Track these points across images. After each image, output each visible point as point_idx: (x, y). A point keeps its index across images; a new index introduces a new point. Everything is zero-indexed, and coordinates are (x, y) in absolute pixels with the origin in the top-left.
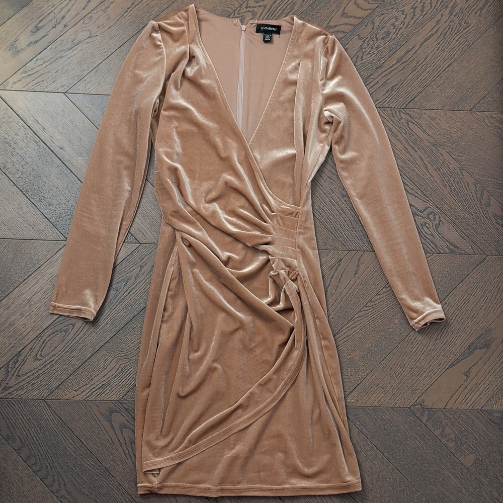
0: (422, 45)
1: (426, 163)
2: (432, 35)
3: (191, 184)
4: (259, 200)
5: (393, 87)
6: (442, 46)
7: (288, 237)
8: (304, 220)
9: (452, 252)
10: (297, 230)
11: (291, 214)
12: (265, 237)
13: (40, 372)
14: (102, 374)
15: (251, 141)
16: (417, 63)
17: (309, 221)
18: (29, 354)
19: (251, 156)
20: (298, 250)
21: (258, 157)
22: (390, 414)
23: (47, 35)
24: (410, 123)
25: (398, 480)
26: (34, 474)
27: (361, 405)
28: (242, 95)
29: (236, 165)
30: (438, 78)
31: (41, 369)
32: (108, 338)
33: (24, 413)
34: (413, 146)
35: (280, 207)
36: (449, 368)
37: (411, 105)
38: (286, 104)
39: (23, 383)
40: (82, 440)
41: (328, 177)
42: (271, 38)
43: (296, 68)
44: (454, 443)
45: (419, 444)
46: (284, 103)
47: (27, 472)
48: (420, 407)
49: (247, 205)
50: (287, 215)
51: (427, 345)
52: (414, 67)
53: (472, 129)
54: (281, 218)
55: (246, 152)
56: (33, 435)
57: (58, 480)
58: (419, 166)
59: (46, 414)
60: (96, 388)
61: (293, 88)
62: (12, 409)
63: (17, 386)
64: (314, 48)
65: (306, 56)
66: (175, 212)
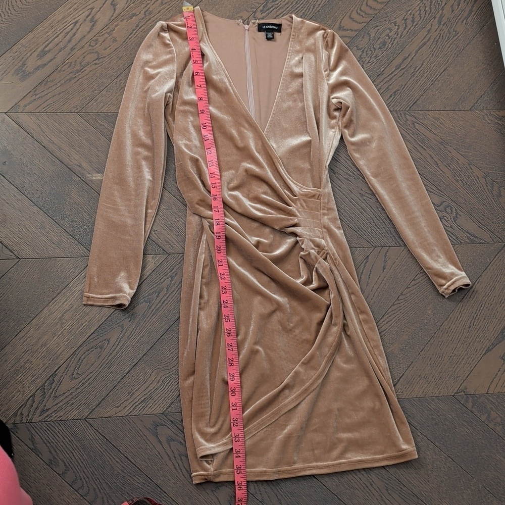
0: (417, 52)
1: (436, 160)
2: (425, 44)
4: (280, 186)
5: (395, 92)
6: (436, 52)
7: (313, 218)
8: (327, 202)
9: (473, 242)
10: (321, 211)
11: (314, 196)
12: (291, 219)
13: (79, 391)
14: (143, 388)
15: (266, 131)
16: (415, 69)
17: (331, 202)
18: (65, 373)
19: (268, 144)
20: (324, 230)
21: (274, 145)
22: (436, 403)
23: (54, 58)
24: (416, 124)
25: (453, 469)
26: (82, 498)
27: (407, 397)
28: (252, 89)
29: (255, 154)
30: (436, 82)
31: (79, 388)
32: (145, 351)
33: (66, 434)
34: (421, 145)
35: (301, 191)
36: (485, 353)
37: (415, 107)
38: (295, 96)
39: (61, 404)
40: (129, 457)
41: (345, 178)
42: (273, 35)
43: (300, 62)
44: (501, 427)
45: (468, 431)
46: (293, 94)
47: (74, 496)
48: (464, 394)
49: (269, 191)
50: (309, 198)
51: (462, 333)
52: (413, 73)
53: (474, 127)
54: (305, 201)
56: (77, 457)
57: (108, 502)
58: (430, 163)
59: (89, 434)
60: (138, 402)
61: (300, 80)
62: (52, 432)
63: (55, 408)
64: (315, 43)
65: (309, 50)
66: (201, 200)
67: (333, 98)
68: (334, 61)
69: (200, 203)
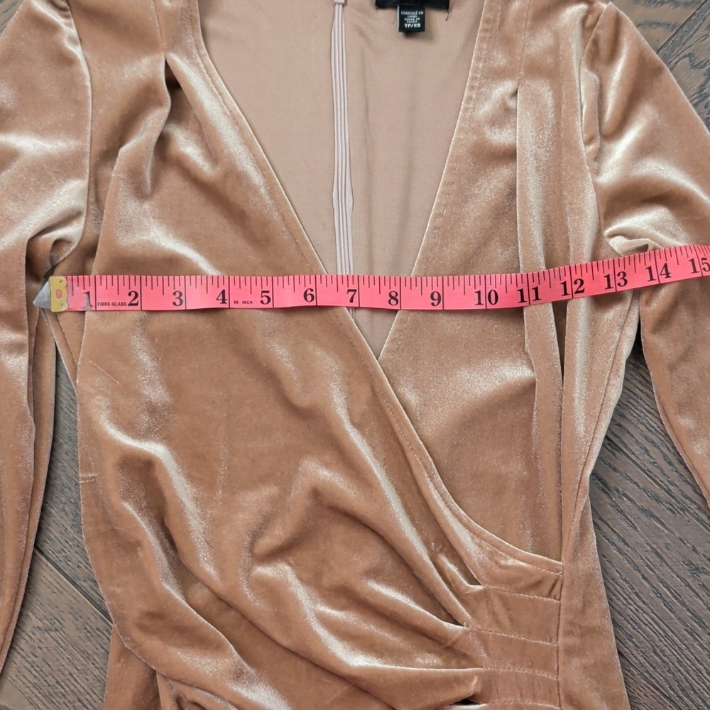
3: (201, 502)
4: (426, 543)
7: (532, 666)
8: (580, 606)
10: (560, 638)
11: (537, 585)
12: (458, 680)
15: (388, 351)
17: (596, 606)
19: (390, 401)
21: (412, 398)
28: (349, 205)
29: (346, 433)
35: (497, 563)
42: (422, 20)
43: (505, 114)
49: (390, 563)
50: (520, 591)
54: (505, 601)
55: (373, 388)
61: (504, 172)
64: (557, 44)
65: (535, 69)
66: (152, 615)
67: (613, 235)
68: (616, 107)
69: (147, 622)
